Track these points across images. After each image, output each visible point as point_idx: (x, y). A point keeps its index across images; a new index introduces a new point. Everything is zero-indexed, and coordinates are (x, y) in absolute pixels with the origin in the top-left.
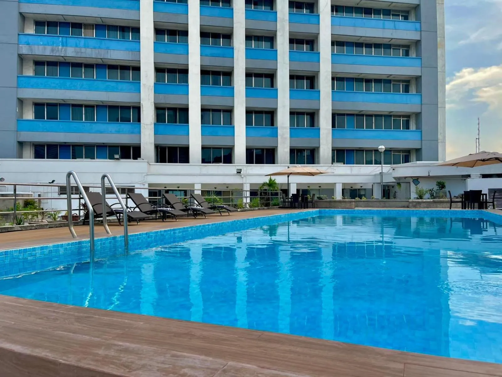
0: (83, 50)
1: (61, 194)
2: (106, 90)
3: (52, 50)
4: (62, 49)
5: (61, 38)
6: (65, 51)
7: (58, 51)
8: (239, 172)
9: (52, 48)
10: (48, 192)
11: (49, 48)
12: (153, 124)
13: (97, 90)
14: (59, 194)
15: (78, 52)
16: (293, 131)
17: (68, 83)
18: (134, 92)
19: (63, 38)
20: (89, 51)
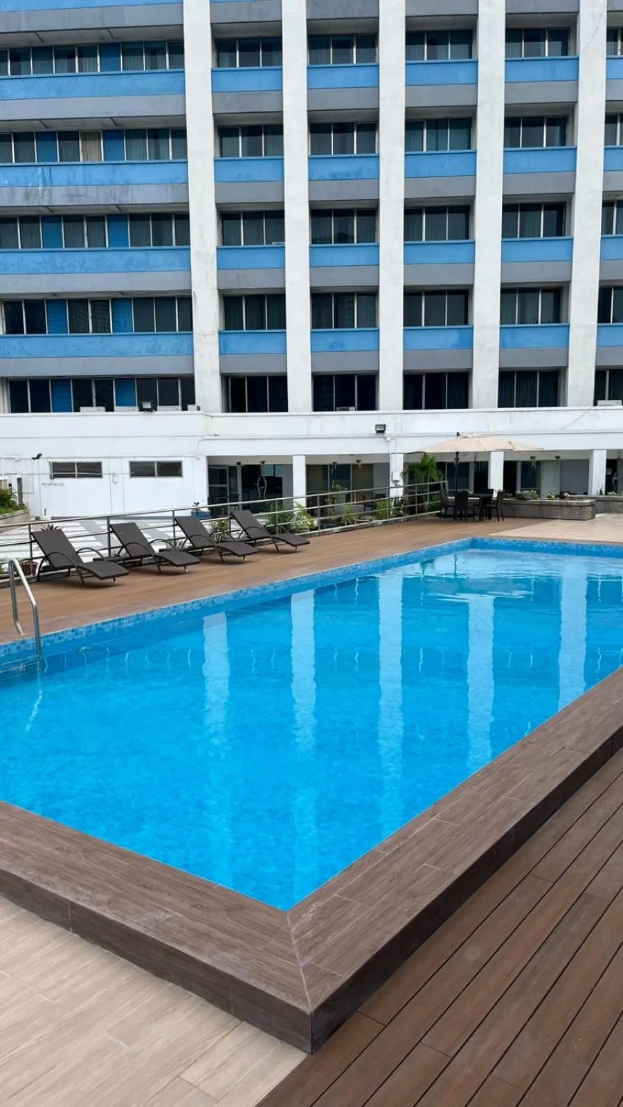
0: (82, 190)
1: (55, 476)
2: (128, 269)
3: (27, 196)
4: (43, 191)
5: (40, 169)
6: (50, 195)
7: (36, 196)
8: (381, 430)
9: (26, 190)
10: (33, 474)
11: (20, 191)
12: (217, 335)
13: (110, 270)
14: (51, 478)
15: (73, 196)
16: (508, 332)
17: (59, 259)
18: (180, 268)
19: (45, 168)
20: (92, 190)
